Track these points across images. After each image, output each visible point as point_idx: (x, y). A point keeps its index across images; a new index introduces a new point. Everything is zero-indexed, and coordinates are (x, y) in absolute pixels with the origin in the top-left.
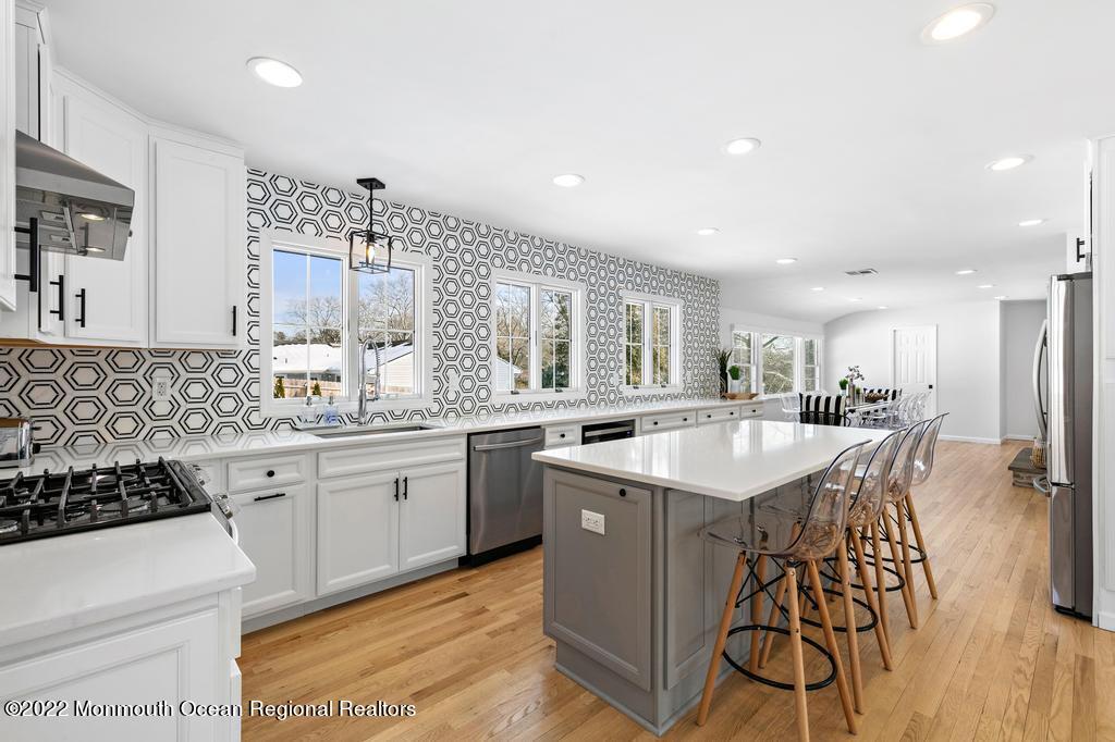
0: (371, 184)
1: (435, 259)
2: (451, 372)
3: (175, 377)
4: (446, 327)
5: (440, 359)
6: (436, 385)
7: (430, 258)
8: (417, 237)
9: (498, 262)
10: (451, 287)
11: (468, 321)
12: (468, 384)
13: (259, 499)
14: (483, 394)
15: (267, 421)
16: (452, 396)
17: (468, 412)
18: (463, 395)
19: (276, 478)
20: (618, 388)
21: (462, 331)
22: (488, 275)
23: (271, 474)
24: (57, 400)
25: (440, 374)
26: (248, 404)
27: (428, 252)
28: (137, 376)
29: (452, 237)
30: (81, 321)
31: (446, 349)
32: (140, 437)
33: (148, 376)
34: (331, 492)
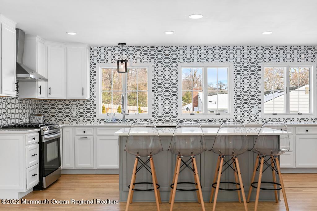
0: (122, 44)
1: (153, 63)
2: (160, 106)
3: (77, 107)
4: (157, 88)
5: (155, 101)
6: (153, 110)
7: (151, 64)
8: (145, 57)
9: (181, 60)
10: (160, 73)
11: (167, 85)
12: (167, 110)
13: (82, 138)
14: (174, 114)
15: (98, 120)
16: (160, 115)
17: (167, 121)
18: (165, 114)
19: (86, 133)
20: (257, 114)
21: (165, 89)
22: (177, 66)
23: (84, 132)
24: (55, 112)
25: (155, 106)
26: (93, 115)
27: (150, 61)
28: (69, 106)
29: (160, 54)
30: (50, 94)
31: (157, 97)
32: (70, 122)
33: (71, 106)
34: (100, 139)
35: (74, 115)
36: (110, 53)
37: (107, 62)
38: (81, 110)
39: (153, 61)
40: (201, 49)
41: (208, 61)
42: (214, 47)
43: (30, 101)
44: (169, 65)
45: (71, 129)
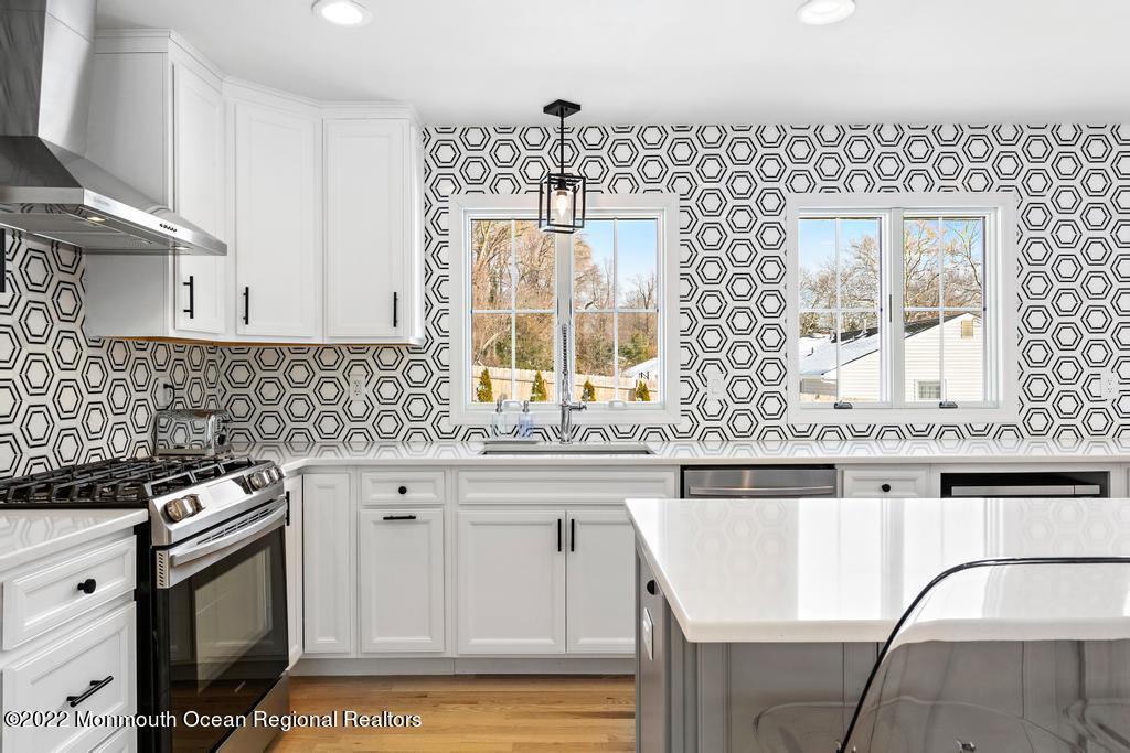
0: (562, 108)
1: (683, 197)
2: (712, 371)
3: (369, 375)
4: (702, 299)
5: (692, 350)
6: (685, 390)
7: (673, 200)
8: (653, 169)
9: (800, 183)
10: (712, 236)
11: (742, 287)
12: (742, 389)
13: (391, 518)
14: (772, 406)
15: (457, 429)
16: (713, 408)
17: (743, 435)
18: (733, 407)
19: (410, 496)
20: (1116, 403)
21: (732, 304)
22: (781, 207)
23: (403, 490)
24: (279, 397)
25: (692, 373)
26: (438, 408)
27: (671, 188)
28: (338, 374)
29: (712, 157)
30: (246, 318)
31: (702, 334)
32: (341, 438)
33: (347, 374)
34: (474, 524)
35: (358, 409)
36: (505, 153)
37: (494, 189)
38: (388, 390)
39: (682, 186)
40: (879, 138)
41: (909, 188)
42: (937, 129)
43: (191, 352)
44: (751, 202)
45: (340, 480)
